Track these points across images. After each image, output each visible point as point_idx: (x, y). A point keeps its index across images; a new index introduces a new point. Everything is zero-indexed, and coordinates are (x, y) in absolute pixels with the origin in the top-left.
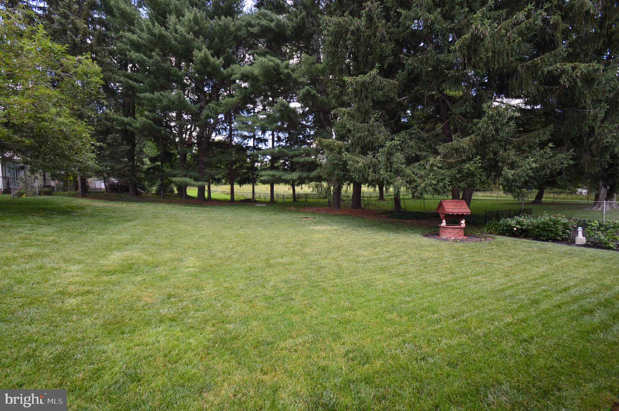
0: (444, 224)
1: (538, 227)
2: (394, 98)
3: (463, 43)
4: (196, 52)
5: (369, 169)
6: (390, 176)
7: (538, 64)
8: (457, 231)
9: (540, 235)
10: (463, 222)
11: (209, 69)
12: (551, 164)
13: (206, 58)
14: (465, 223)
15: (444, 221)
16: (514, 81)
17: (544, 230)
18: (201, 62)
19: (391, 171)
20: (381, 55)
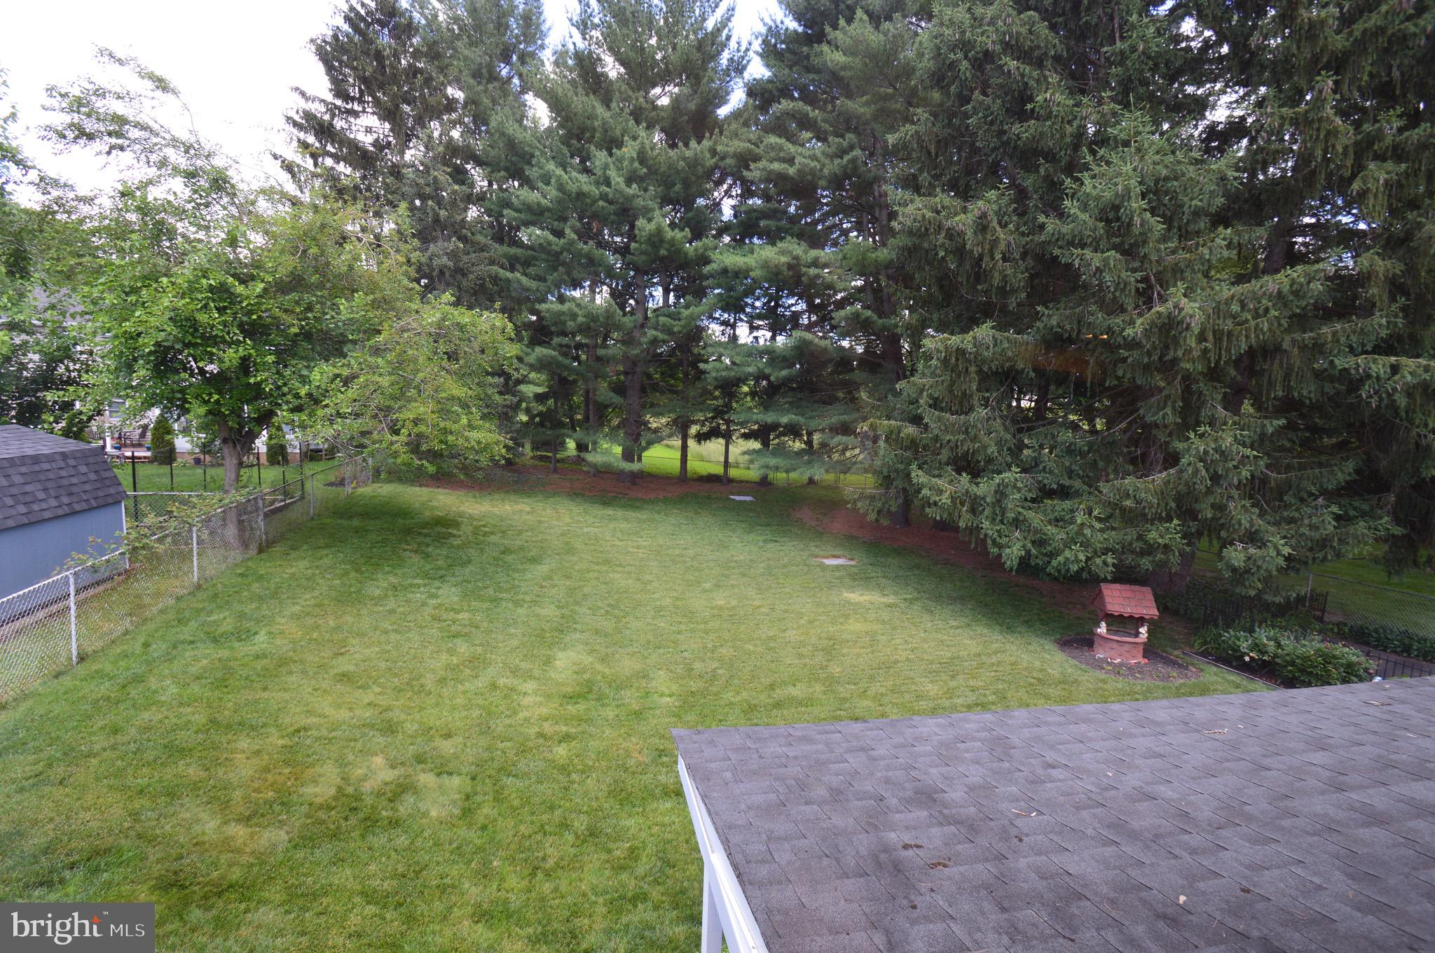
0: (1102, 629)
1: (1293, 663)
2: (1023, 370)
3: (1153, 324)
4: (641, 222)
5: (962, 504)
6: (998, 531)
7: (1325, 343)
8: (1127, 647)
9: (1294, 678)
10: (1143, 630)
11: (663, 252)
12: (1340, 539)
13: (659, 231)
14: (1149, 631)
15: (1103, 624)
16: (1276, 366)
17: (1302, 671)
18: (649, 239)
19: (1002, 522)
20: (1004, 288)
